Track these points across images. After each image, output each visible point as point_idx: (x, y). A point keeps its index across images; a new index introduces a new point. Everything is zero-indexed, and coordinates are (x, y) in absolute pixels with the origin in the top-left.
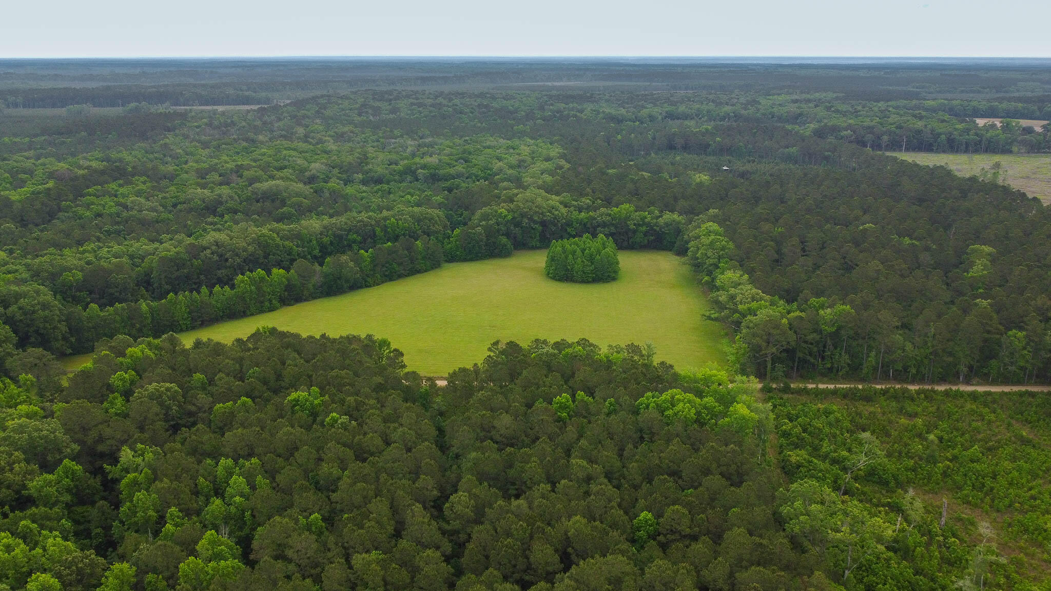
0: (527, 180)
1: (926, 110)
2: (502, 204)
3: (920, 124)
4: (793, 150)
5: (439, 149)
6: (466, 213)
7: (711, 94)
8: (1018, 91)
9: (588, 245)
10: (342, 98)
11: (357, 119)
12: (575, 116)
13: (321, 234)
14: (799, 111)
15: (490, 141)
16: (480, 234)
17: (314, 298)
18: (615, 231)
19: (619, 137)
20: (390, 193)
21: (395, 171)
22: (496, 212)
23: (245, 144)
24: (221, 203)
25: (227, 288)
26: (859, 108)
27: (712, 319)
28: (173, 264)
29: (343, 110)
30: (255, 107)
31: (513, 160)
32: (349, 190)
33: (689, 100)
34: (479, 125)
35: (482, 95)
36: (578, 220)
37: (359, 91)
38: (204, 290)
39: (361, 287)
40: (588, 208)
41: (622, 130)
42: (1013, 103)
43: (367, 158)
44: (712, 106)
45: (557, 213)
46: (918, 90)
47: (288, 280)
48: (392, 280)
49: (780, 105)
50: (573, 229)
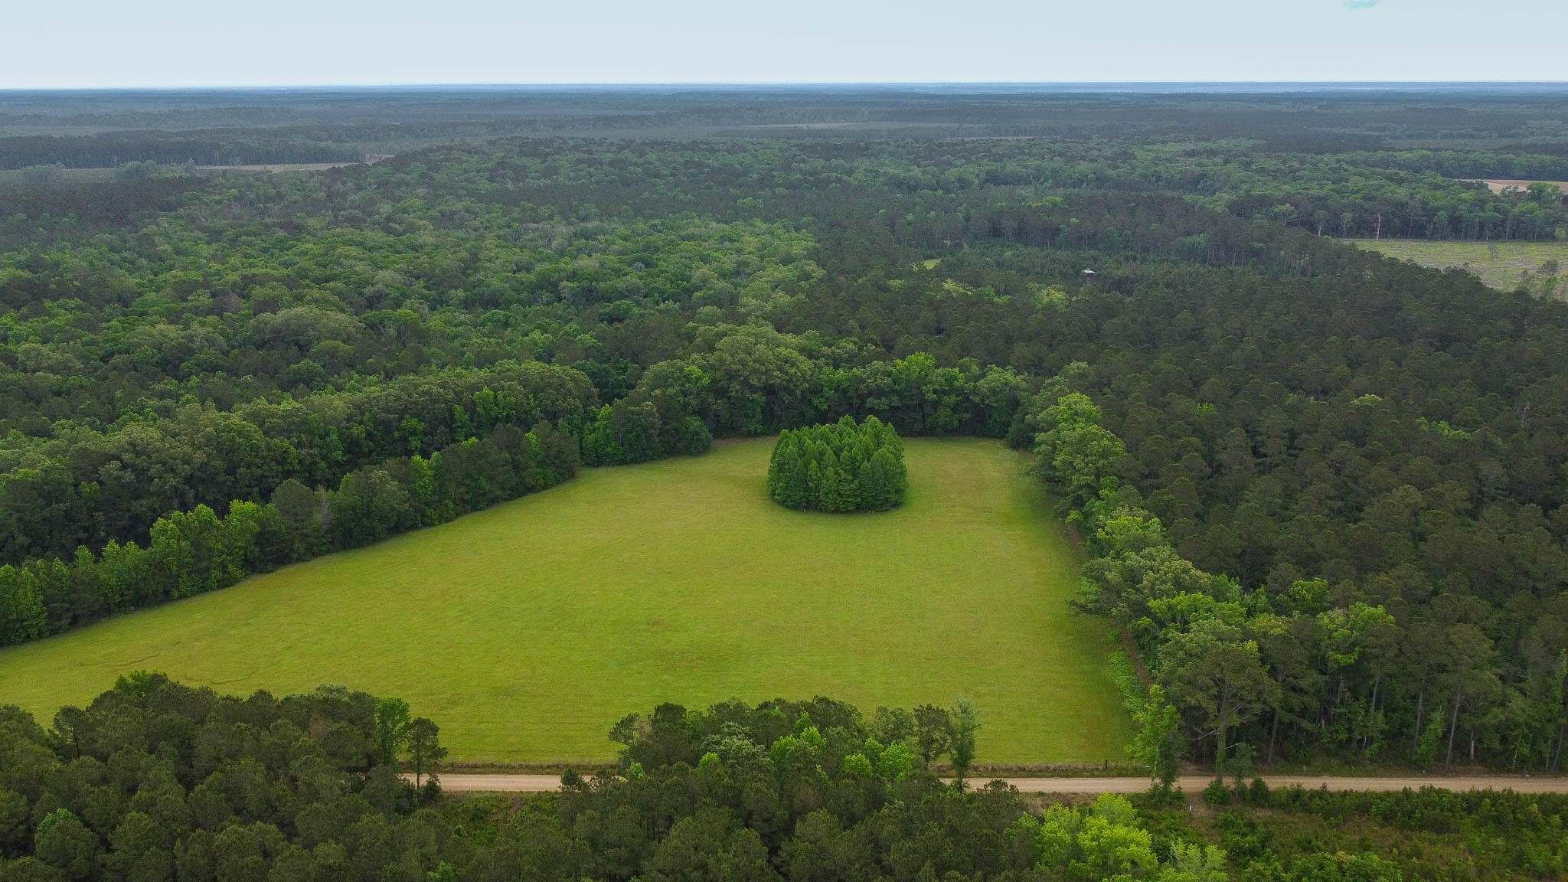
0: (748, 301)
1: (1401, 167)
2: (694, 356)
3: (1402, 193)
4: (1200, 239)
5: (607, 241)
6: (633, 367)
7: (1055, 142)
8: (1532, 134)
9: (847, 440)
10: (469, 152)
11: (484, 186)
12: (839, 180)
13: (348, 420)
14: (1198, 170)
15: (696, 225)
16: (650, 414)
17: (316, 555)
18: (900, 404)
19: (910, 217)
20: (506, 325)
21: (522, 283)
22: (681, 370)
23: (281, 234)
24: (191, 352)
25: (131, 546)
26: (1296, 165)
27: (1089, 611)
28: (35, 494)
29: (466, 171)
30: (324, 167)
31: (729, 262)
32: (436, 321)
33: (1022, 153)
34: (682, 197)
35: (694, 146)
36: (832, 382)
37: (501, 139)
38: (83, 552)
39: (414, 527)
40: (851, 360)
41: (915, 204)
42: (1535, 155)
43: (479, 260)
44: (1059, 162)
45: (792, 371)
46: (1378, 134)
47: (261, 522)
48: (477, 510)
49: (1168, 160)
50: (823, 400)
